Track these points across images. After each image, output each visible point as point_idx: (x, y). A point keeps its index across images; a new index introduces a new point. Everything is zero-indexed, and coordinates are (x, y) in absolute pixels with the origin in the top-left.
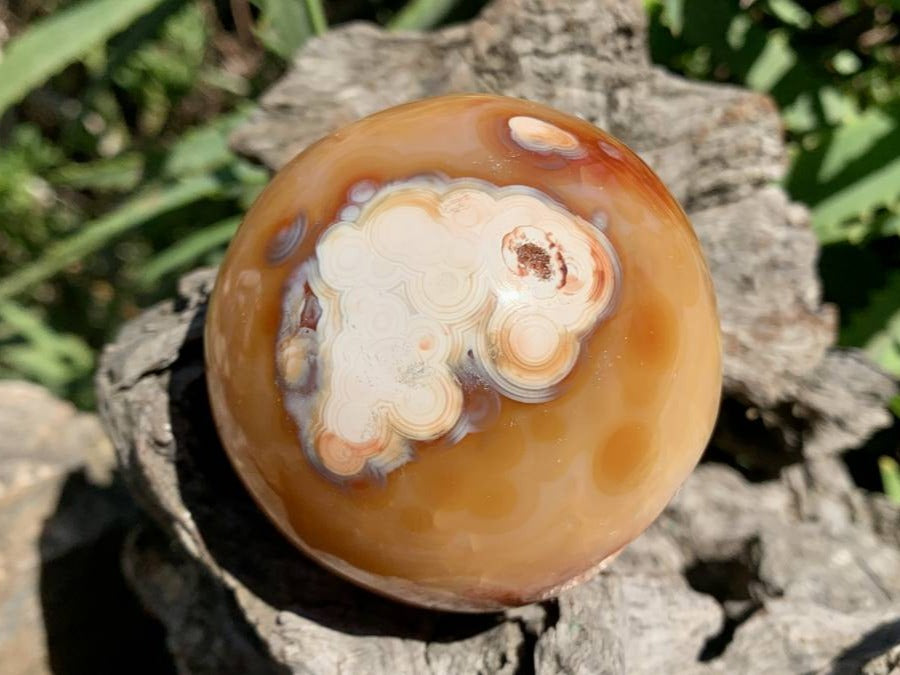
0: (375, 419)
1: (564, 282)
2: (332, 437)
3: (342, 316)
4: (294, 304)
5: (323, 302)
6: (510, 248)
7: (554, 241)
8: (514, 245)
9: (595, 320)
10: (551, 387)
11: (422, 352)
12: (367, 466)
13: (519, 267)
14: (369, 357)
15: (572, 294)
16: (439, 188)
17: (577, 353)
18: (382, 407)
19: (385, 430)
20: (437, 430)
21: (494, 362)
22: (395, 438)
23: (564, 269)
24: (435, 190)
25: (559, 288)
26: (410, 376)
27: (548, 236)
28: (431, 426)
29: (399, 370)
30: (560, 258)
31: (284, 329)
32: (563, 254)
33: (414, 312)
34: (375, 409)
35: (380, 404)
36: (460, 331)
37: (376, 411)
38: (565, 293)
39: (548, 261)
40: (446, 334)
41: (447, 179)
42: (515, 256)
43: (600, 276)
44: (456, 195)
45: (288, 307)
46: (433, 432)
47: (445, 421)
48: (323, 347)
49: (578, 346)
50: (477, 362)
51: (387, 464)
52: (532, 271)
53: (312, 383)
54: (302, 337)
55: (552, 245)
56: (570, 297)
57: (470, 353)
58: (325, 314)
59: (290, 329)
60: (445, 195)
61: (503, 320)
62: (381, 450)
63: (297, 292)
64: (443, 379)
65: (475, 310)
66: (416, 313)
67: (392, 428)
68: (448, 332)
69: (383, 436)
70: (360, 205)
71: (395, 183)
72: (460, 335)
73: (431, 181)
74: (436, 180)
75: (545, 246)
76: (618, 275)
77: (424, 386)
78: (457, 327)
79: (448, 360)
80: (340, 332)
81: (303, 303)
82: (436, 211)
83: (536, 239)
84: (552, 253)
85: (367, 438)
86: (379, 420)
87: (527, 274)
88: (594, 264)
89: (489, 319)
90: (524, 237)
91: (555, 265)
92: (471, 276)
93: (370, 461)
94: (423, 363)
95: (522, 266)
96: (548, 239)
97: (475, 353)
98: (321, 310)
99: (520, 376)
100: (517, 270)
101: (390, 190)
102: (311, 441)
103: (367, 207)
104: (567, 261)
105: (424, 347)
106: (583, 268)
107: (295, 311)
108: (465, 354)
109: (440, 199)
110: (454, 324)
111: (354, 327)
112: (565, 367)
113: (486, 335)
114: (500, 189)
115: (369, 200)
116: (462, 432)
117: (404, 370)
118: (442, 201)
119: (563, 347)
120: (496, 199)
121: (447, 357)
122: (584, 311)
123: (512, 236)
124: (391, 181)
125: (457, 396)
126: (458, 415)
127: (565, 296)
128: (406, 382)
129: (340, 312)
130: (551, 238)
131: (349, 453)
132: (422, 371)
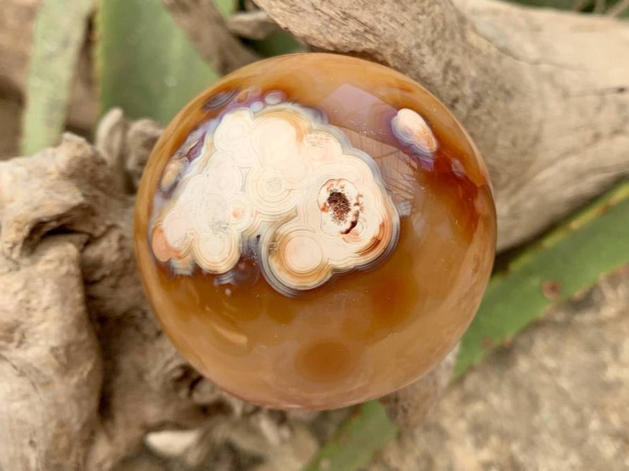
0: (186, 238)
1: (348, 232)
2: (161, 231)
3: (206, 165)
4: (192, 140)
5: (204, 150)
6: (328, 189)
7: (360, 203)
8: (332, 189)
9: (352, 267)
10: (296, 290)
11: (232, 218)
12: (169, 261)
13: (325, 204)
14: (203, 200)
15: (347, 242)
16: (315, 125)
17: (326, 280)
18: (192, 234)
19: (187, 248)
20: (213, 269)
21: (270, 252)
22: (189, 257)
23: (354, 224)
24: (313, 124)
25: (342, 233)
26: (217, 227)
27: (360, 196)
28: (210, 264)
29: (213, 219)
30: (357, 215)
31: (179, 151)
32: (360, 214)
33: (243, 189)
34: (188, 232)
35: (193, 231)
36: (261, 219)
37: (188, 235)
38: (344, 239)
39: (348, 212)
40: (252, 216)
41: (326, 121)
42: (327, 195)
43: (376, 242)
44: (323, 135)
45: (189, 139)
46: (210, 268)
47: (220, 267)
48: (187, 176)
49: (329, 276)
50: (260, 245)
51: (178, 268)
52: (332, 212)
53: (170, 193)
54: (182, 162)
55: (357, 204)
56: (345, 243)
57: (258, 237)
58: (201, 156)
59: (181, 153)
60: (316, 130)
61: (290, 231)
62: (179, 258)
63: (198, 134)
64: (233, 241)
65: (278, 213)
66: (244, 191)
67: (190, 250)
68: (254, 214)
69: (184, 251)
70: (265, 104)
71: (295, 104)
72: (260, 222)
73: (316, 116)
74: (319, 118)
75: (352, 202)
76: (389, 249)
77: (220, 238)
78: (260, 215)
79: (244, 232)
80: (200, 173)
81: (196, 142)
82: (302, 137)
83: (350, 193)
84: (354, 209)
85: (176, 246)
86: (186, 241)
87: (327, 211)
88: (377, 232)
89: (282, 224)
90: (342, 187)
91: (350, 217)
92: (290, 191)
93: (172, 260)
94: (228, 225)
95: (328, 204)
96: (358, 199)
97: (261, 239)
98: (200, 154)
99: (280, 270)
100: (322, 206)
101: (289, 107)
102: (153, 226)
103: (268, 108)
104: (359, 220)
105: (235, 215)
106: (368, 230)
107: (190, 144)
108: (256, 235)
109: (310, 131)
110: (260, 213)
111: (208, 175)
112: (312, 283)
113: (275, 233)
114: (352, 148)
115: (273, 105)
116: (227, 280)
117: (216, 221)
118: (310, 133)
119: (319, 270)
120: (343, 153)
121: (244, 229)
122: (348, 257)
123: (335, 183)
124: (295, 102)
125: (235, 257)
126: (230, 268)
127: (342, 240)
128: (212, 228)
129: (207, 163)
130: (360, 198)
131: (164, 248)
132: (225, 228)
